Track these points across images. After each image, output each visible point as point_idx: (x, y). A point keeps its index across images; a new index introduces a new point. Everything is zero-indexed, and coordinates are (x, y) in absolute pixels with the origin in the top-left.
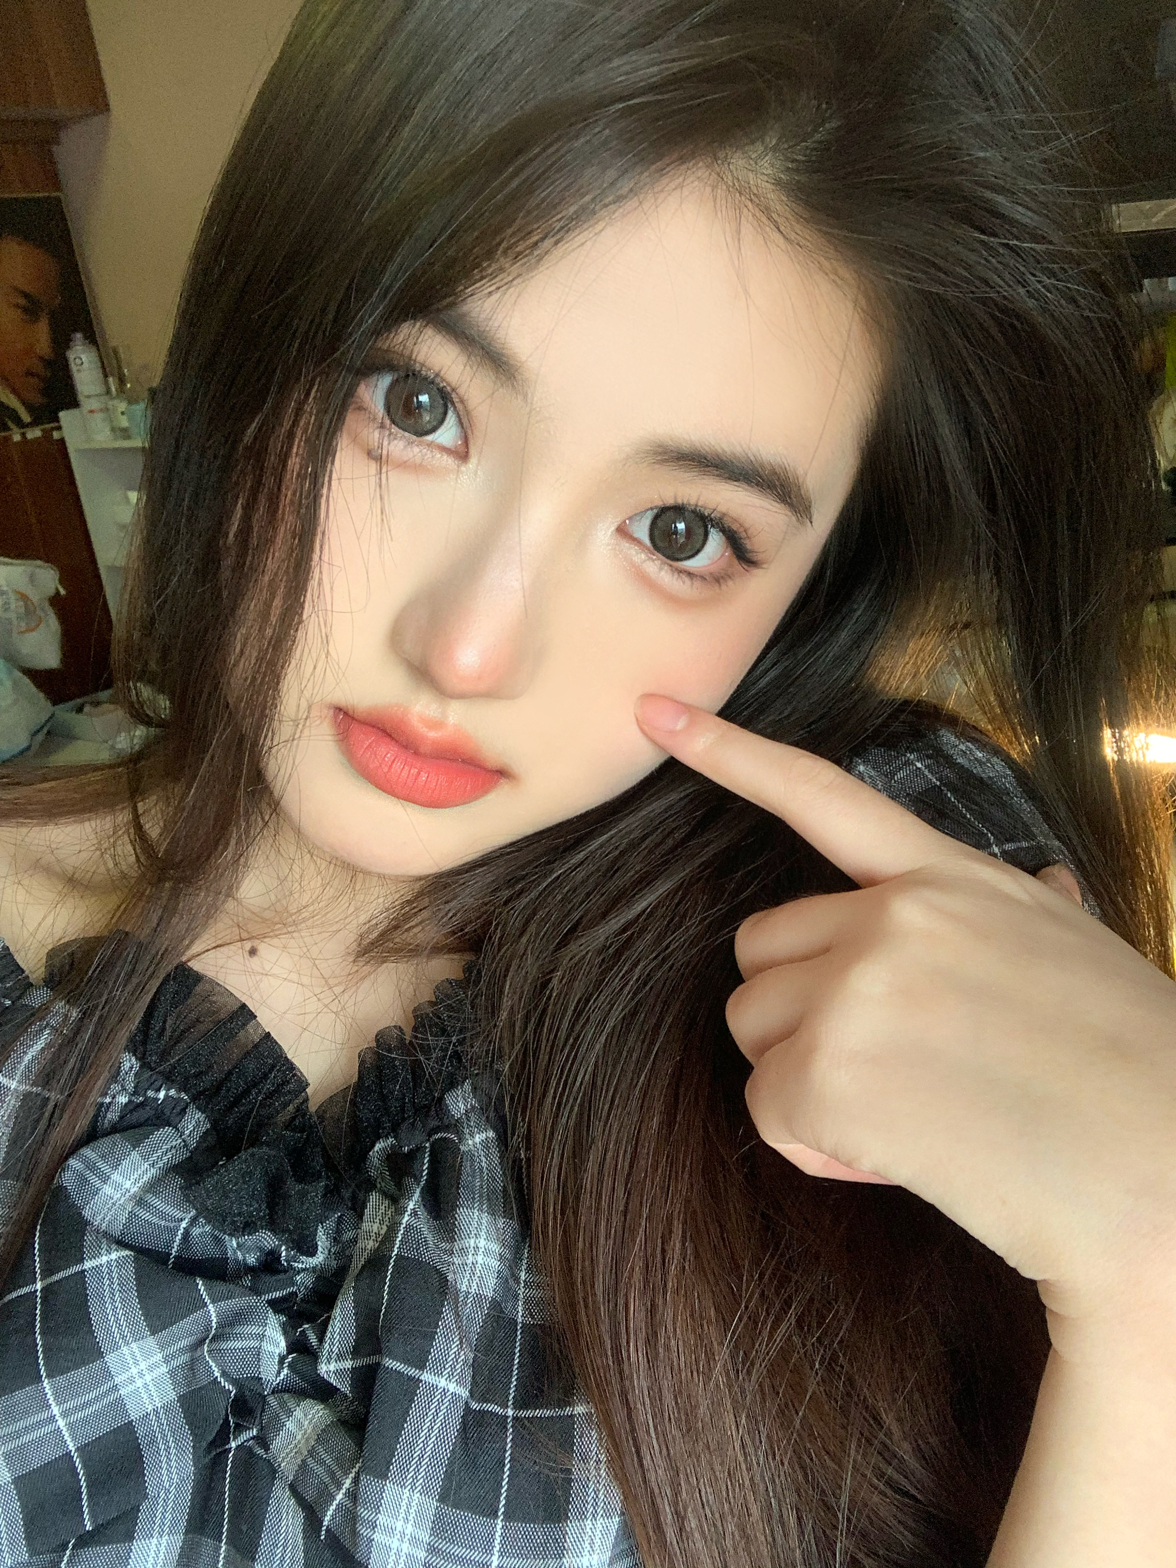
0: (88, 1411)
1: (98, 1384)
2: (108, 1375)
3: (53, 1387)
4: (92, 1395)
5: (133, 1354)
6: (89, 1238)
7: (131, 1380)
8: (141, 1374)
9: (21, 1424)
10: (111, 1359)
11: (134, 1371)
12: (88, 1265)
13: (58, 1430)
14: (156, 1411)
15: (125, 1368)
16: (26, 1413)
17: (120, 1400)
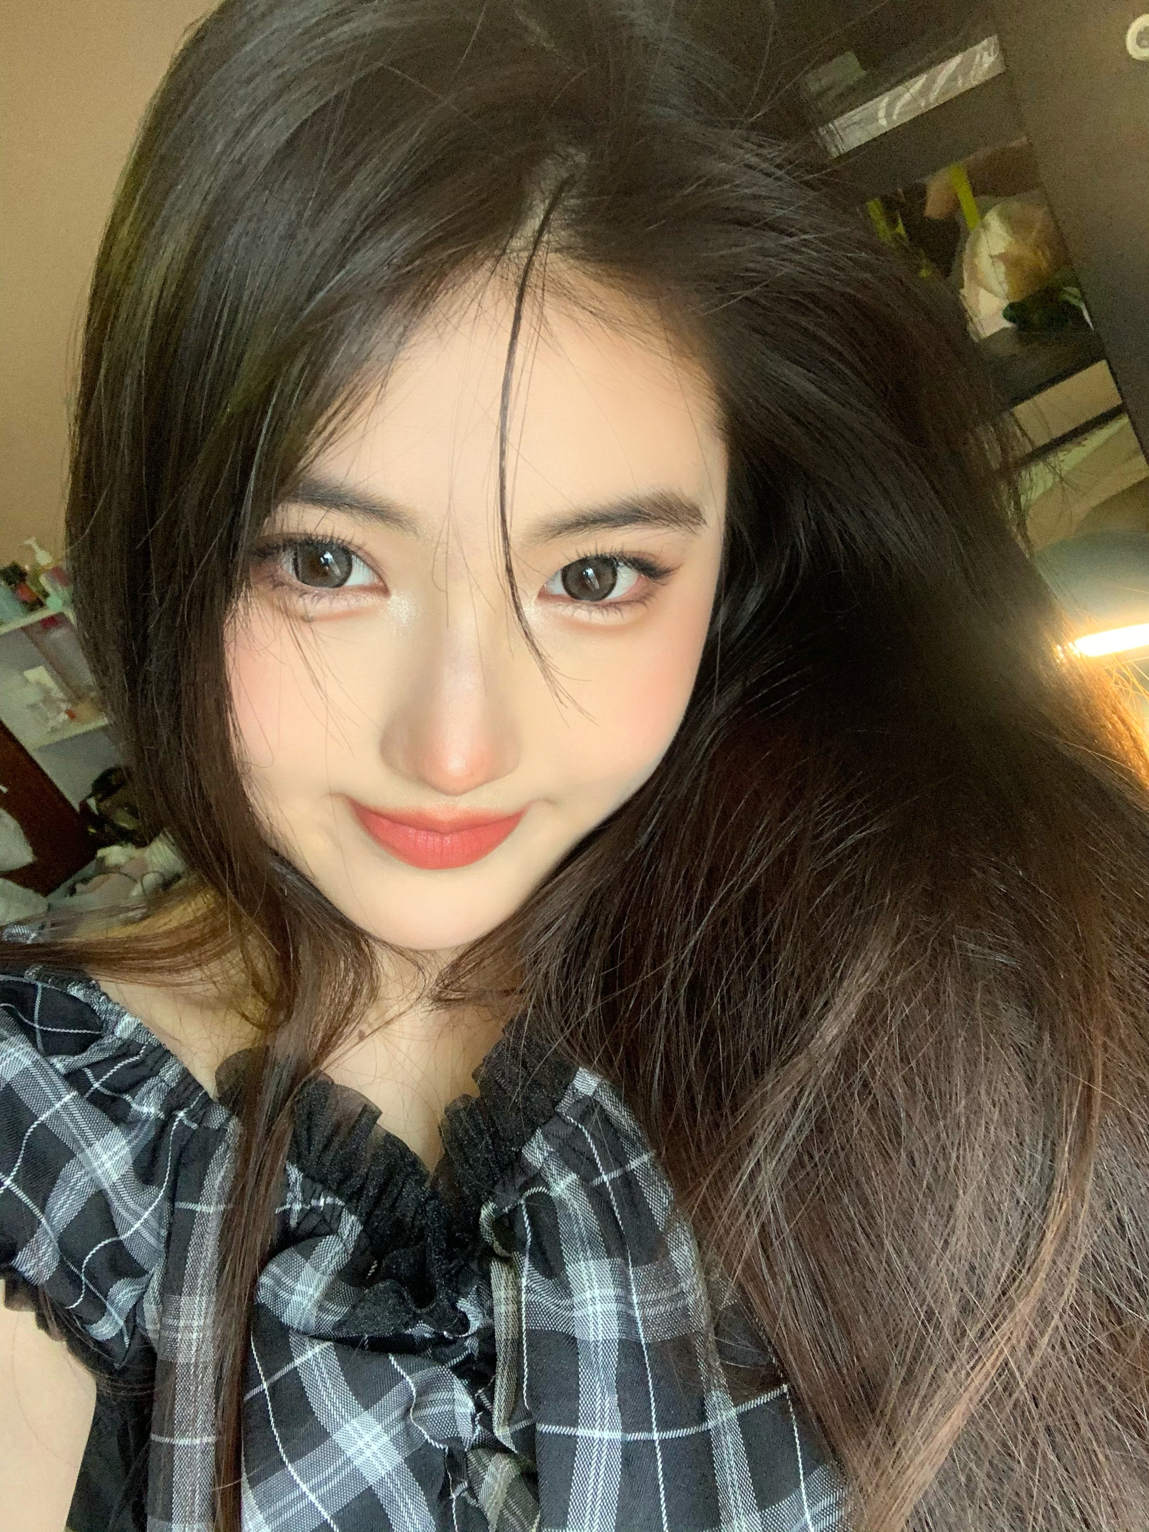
0: (331, 1485)
1: (334, 1459)
2: (338, 1450)
3: (296, 1470)
4: (331, 1470)
5: (355, 1429)
6: (293, 1339)
7: (361, 1452)
8: (368, 1446)
9: (280, 1504)
10: (337, 1437)
11: (361, 1443)
12: (298, 1362)
13: (311, 1504)
14: (389, 1474)
15: (352, 1442)
16: (283, 1494)
17: (356, 1470)
